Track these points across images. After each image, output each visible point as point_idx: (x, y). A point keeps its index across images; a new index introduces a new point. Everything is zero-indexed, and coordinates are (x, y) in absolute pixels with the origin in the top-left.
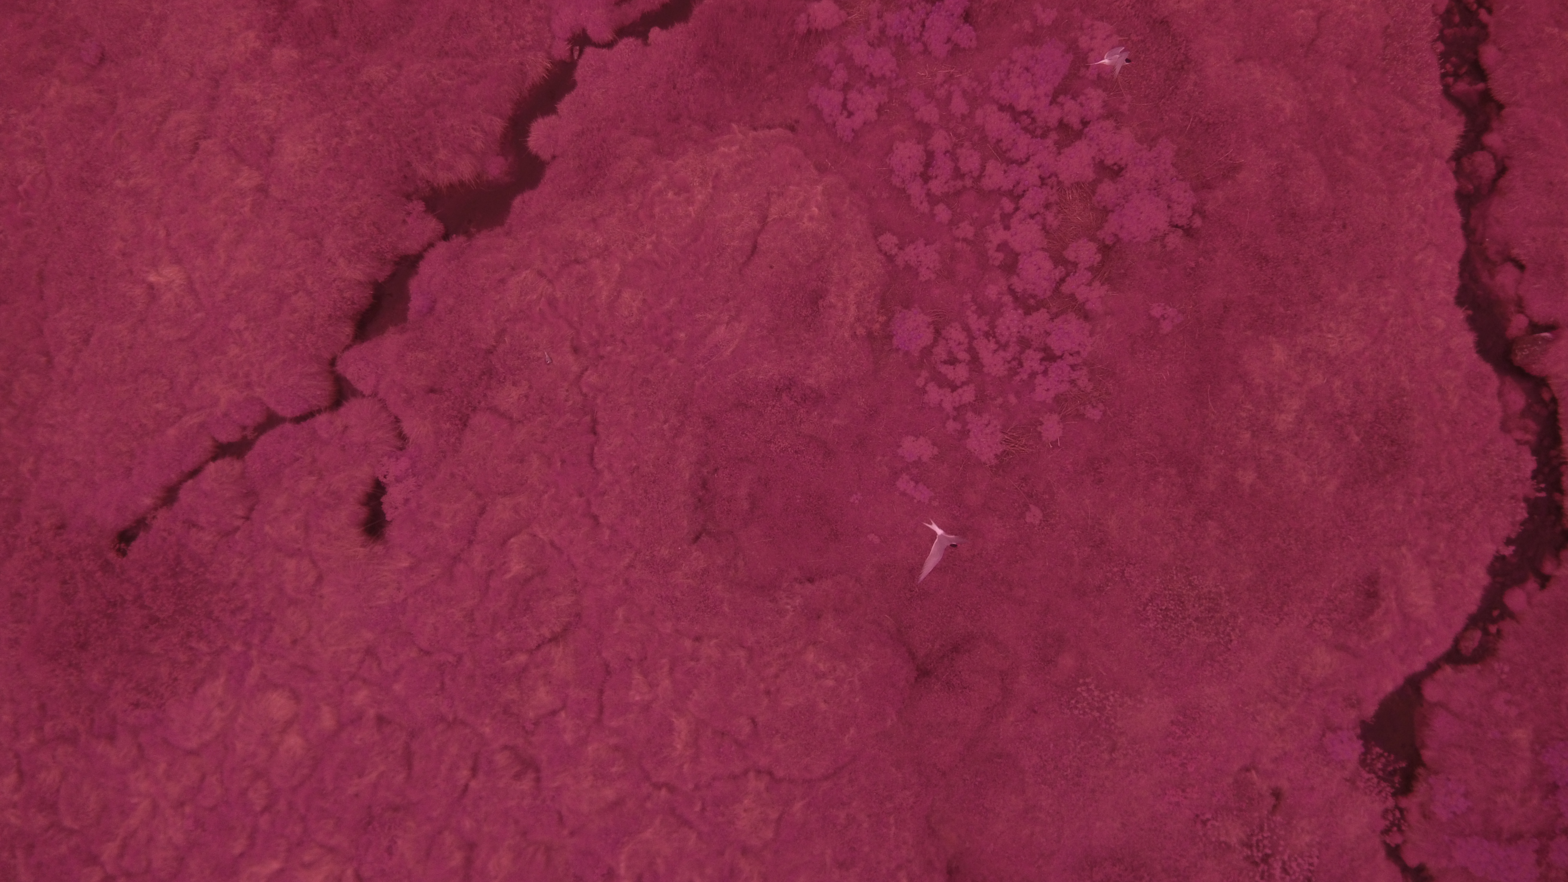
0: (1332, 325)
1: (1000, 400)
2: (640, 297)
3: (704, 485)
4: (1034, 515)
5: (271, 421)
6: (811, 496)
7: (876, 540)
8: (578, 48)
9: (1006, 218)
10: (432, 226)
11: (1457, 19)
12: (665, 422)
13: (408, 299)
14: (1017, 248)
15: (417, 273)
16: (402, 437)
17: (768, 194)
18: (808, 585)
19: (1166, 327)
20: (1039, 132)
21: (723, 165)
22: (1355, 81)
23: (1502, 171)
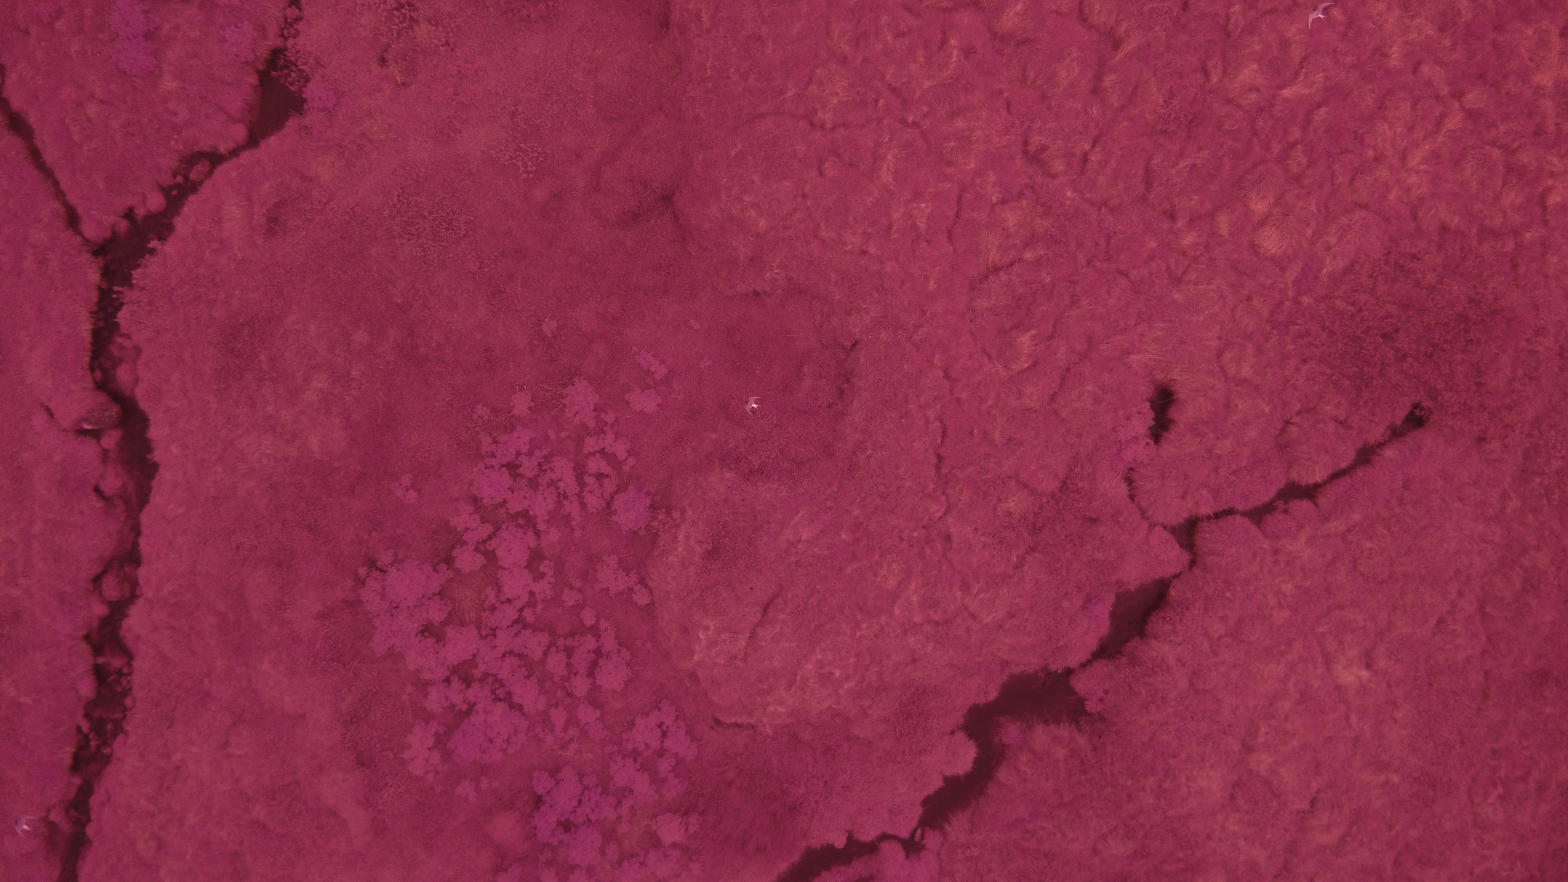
0: (265, 461)
1: (564, 435)
2: (879, 579)
3: (842, 393)
4: (549, 327)
5: (1258, 515)
6: (747, 371)
7: (692, 322)
8: (916, 839)
9: (532, 604)
10: (1080, 685)
11: (109, 727)
12: (870, 457)
13: (1113, 615)
14: (526, 573)
15: (1101, 640)
16: (1129, 481)
17: (745, 660)
18: (758, 289)
19: (406, 480)
20: (490, 680)
21: (784, 694)
22: (206, 681)
23: (97, 580)
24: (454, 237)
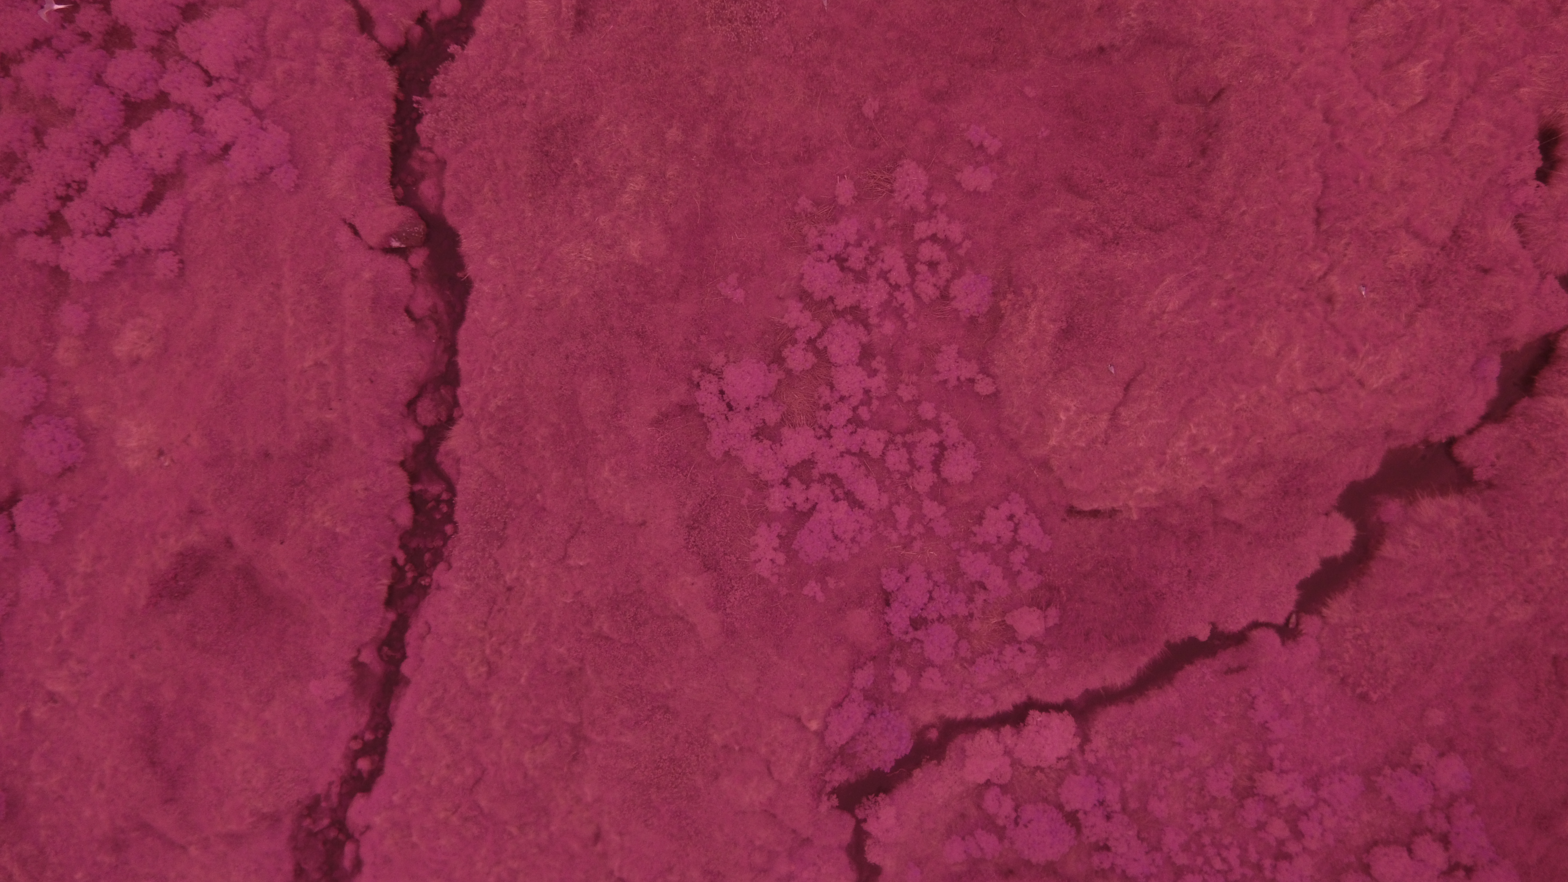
0: (587, 269)
1: (891, 223)
2: (1256, 347)
3: (1204, 151)
4: (870, 108)
6: (1090, 137)
8: (1291, 626)
9: (866, 401)
10: (1465, 453)
11: (427, 556)
12: (1244, 213)
13: (1501, 376)
14: (860, 369)
15: (1488, 403)
16: (1520, 229)
17: (1106, 444)
18: (1105, 43)
19: (733, 278)
20: (828, 481)
21: (1154, 474)
22: (538, 496)
23: (411, 405)
24: (767, 19)
